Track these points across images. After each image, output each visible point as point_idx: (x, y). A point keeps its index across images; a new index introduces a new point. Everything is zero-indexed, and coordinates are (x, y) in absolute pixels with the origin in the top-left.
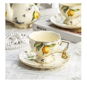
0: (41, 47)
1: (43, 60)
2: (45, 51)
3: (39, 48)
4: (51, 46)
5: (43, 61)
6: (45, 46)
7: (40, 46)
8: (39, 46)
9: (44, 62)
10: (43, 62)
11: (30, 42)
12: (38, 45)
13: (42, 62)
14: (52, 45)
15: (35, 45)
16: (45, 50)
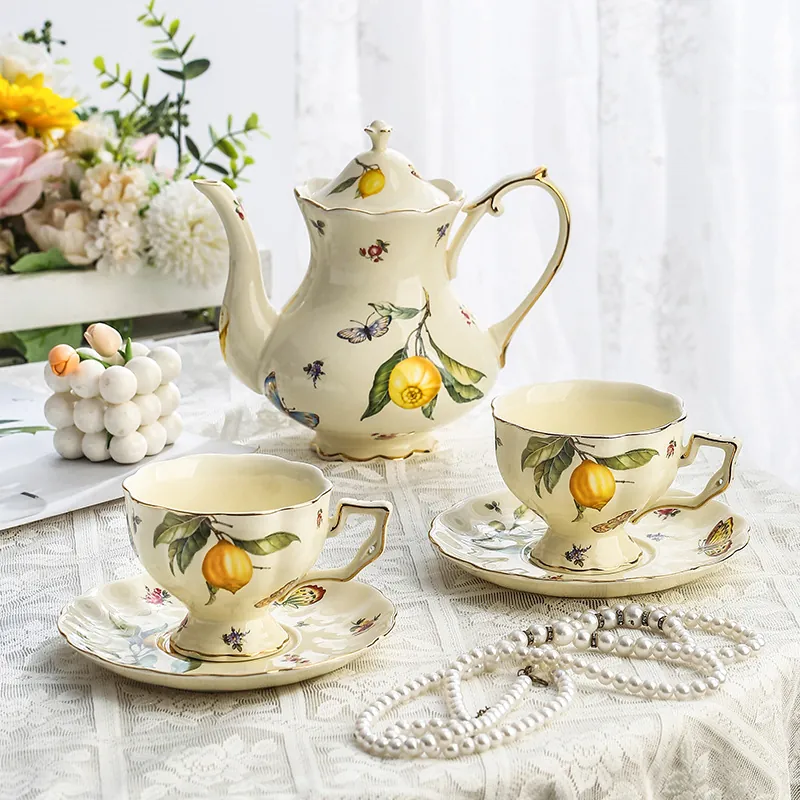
0: (565, 467)
1: (576, 551)
2: (589, 490)
3: (552, 476)
4: (625, 461)
5: (579, 562)
6: (586, 462)
7: (557, 464)
8: (549, 462)
9: (587, 565)
10: (578, 567)
11: (498, 441)
12: (545, 456)
13: (571, 565)
14: (628, 454)
15: (527, 455)
16: (587, 483)
